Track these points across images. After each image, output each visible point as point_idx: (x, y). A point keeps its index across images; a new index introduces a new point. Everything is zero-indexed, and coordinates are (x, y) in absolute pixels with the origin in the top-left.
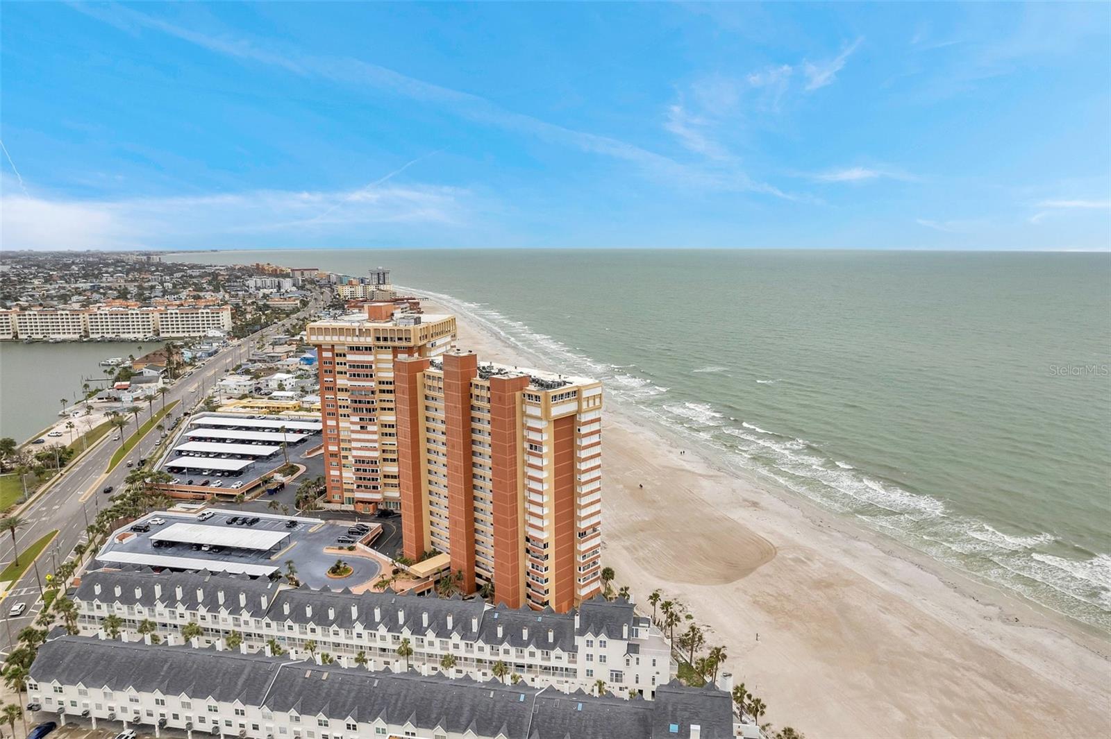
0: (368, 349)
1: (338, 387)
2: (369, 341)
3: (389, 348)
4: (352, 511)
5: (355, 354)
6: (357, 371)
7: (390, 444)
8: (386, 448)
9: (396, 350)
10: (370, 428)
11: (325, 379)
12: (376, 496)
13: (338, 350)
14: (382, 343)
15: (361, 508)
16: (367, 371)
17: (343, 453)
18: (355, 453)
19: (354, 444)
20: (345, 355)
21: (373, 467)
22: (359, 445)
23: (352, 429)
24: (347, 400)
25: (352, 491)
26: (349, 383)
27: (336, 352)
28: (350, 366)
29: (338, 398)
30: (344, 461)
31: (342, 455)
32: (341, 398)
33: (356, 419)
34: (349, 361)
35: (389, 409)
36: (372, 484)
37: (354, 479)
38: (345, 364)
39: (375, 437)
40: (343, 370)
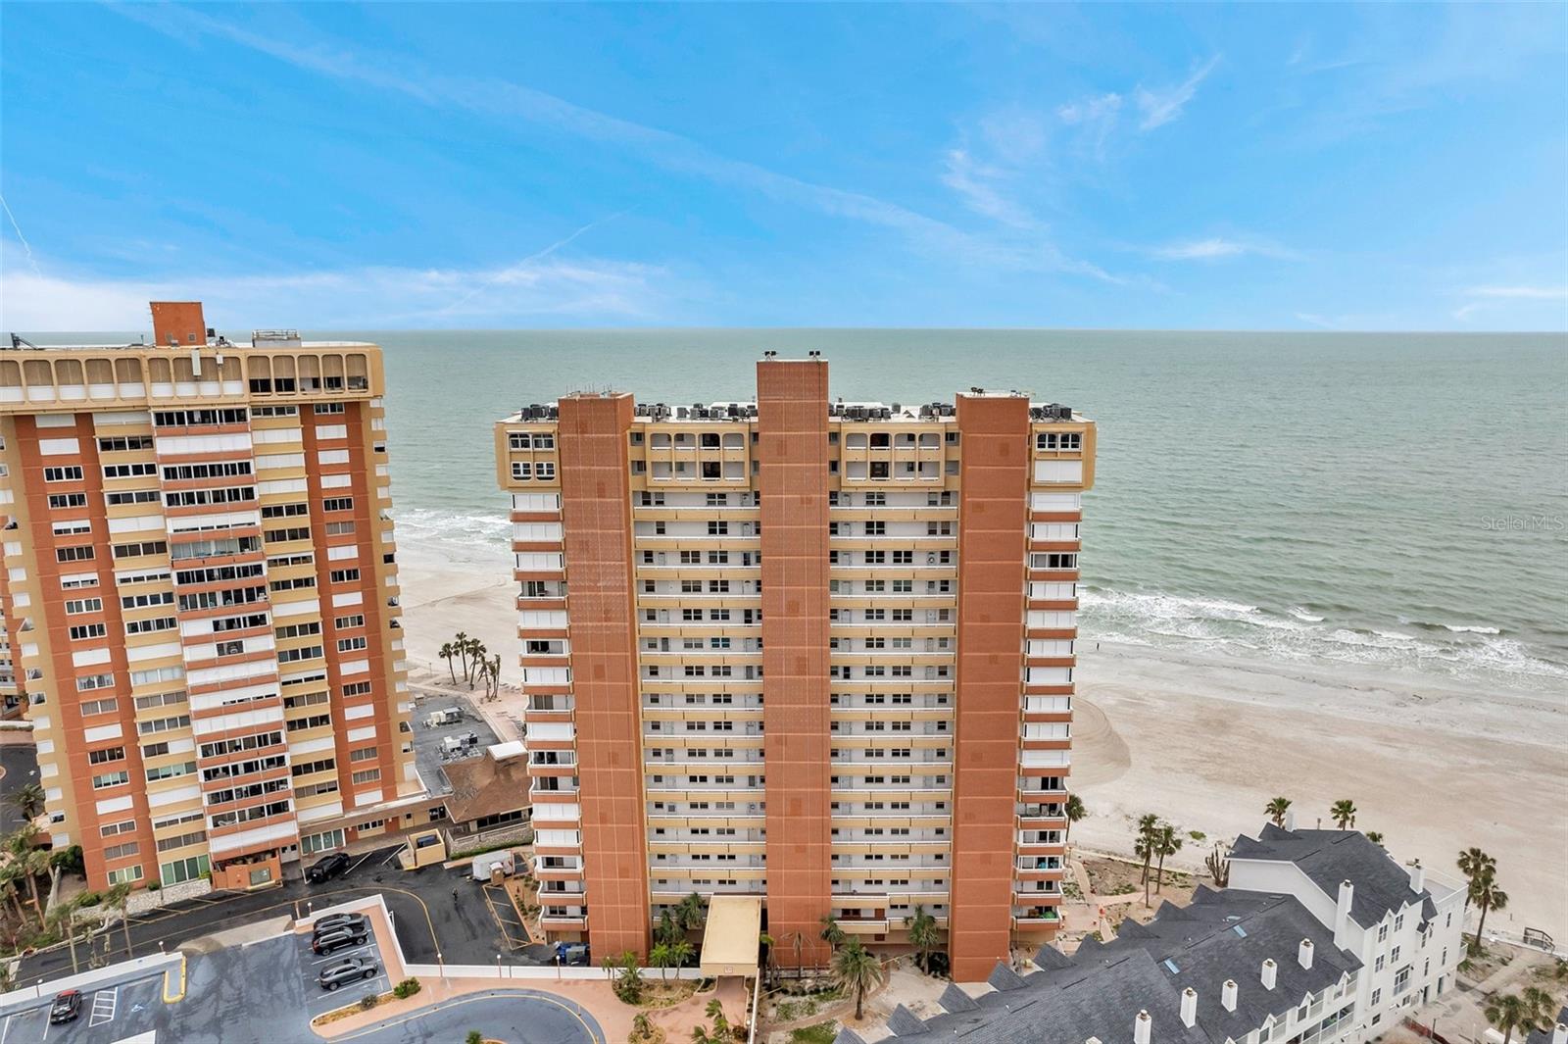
0: (234, 416)
1: (114, 543)
2: (234, 391)
3: (291, 410)
4: (210, 897)
5: (187, 434)
6: (194, 485)
7: (307, 680)
8: (294, 691)
9: (310, 414)
10: (251, 645)
11: (56, 526)
12: (281, 831)
13: (104, 427)
14: (275, 397)
15: (237, 880)
16: (237, 482)
17: (146, 739)
18: (201, 727)
19: (197, 703)
20: (148, 442)
21: (270, 751)
22: (215, 700)
23: (187, 658)
24: (166, 576)
25: (203, 836)
26: (173, 524)
27: (100, 434)
28: (170, 473)
29: (118, 576)
30: (150, 763)
31: (142, 744)
32: (132, 575)
33: (205, 627)
34: (165, 459)
35: (298, 583)
36: (266, 799)
37: (206, 803)
38: (151, 469)
39: (270, 667)
40: (146, 488)
